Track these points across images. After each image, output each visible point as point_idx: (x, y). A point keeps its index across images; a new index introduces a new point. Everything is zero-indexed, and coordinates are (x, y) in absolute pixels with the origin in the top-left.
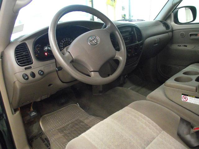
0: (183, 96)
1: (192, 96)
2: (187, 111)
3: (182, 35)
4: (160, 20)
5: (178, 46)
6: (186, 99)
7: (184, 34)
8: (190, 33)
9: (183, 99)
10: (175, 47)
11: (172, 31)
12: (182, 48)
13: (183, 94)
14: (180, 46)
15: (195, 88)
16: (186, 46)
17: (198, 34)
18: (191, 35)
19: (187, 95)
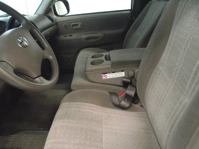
0: (103, 75)
1: (110, 73)
2: (108, 85)
3: (66, 26)
4: (42, 14)
5: (65, 36)
6: (106, 76)
7: (67, 25)
8: (72, 24)
9: (104, 78)
10: (62, 37)
11: (56, 23)
12: (69, 38)
13: (103, 74)
14: (67, 36)
15: (110, 66)
16: (71, 36)
17: (78, 24)
18: (73, 25)
19: (106, 73)
